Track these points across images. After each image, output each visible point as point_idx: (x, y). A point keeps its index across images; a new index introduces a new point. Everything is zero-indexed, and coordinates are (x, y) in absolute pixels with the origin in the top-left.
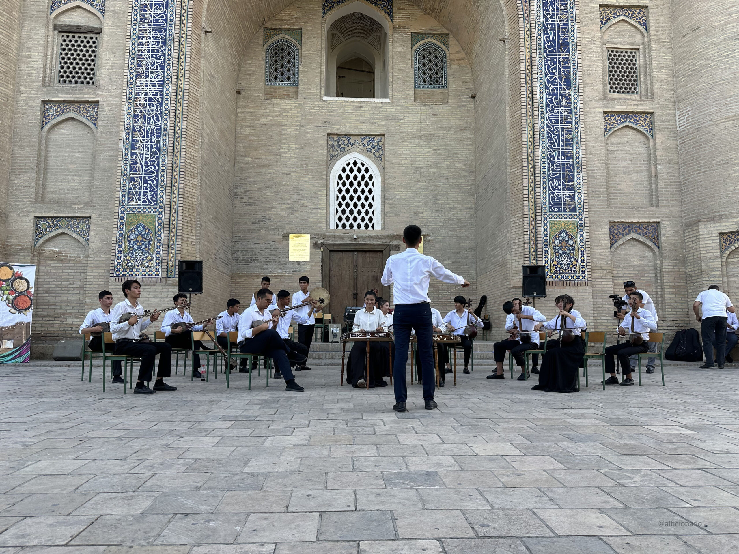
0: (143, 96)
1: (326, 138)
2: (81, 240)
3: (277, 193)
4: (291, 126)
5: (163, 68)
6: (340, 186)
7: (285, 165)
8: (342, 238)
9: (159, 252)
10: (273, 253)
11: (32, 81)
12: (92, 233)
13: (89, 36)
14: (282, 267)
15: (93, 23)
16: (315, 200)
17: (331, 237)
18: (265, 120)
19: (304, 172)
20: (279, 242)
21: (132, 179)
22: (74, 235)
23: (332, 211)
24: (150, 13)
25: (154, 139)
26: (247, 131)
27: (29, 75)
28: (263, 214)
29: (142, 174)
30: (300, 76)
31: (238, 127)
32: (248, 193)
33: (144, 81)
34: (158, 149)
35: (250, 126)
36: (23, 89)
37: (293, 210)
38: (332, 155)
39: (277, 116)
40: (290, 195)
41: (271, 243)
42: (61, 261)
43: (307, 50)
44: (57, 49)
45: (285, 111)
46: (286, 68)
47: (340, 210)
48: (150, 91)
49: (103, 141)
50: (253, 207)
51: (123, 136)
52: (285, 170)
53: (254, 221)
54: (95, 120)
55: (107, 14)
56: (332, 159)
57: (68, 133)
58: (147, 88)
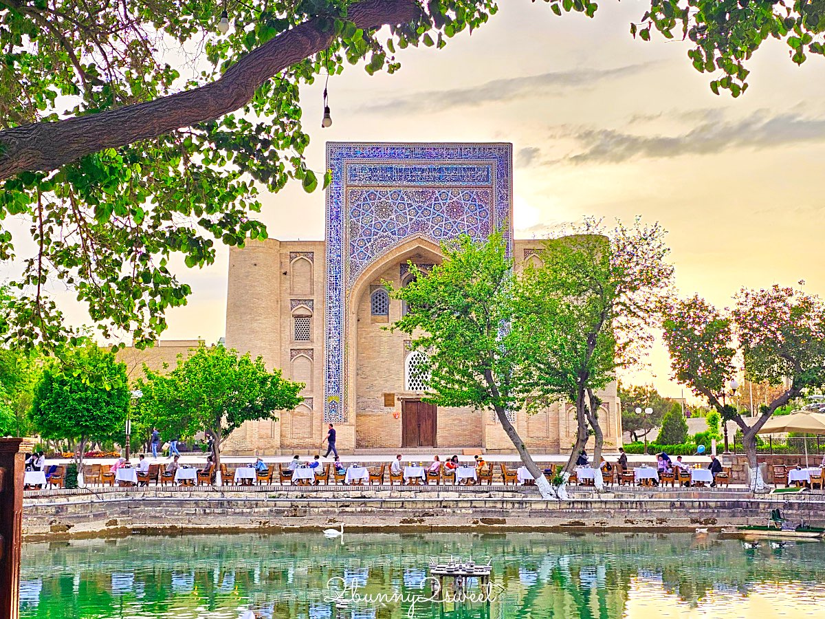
0: (332, 347)
1: (403, 342)
2: (309, 407)
3: (378, 372)
4: (385, 337)
5: (339, 334)
6: (411, 367)
7: (382, 357)
8: (412, 395)
9: (341, 412)
10: (377, 403)
12: (314, 404)
13: (306, 318)
14: (382, 410)
15: (308, 313)
16: (398, 375)
17: (406, 395)
18: (372, 334)
19: (392, 361)
20: (380, 397)
21: (329, 382)
22: (306, 405)
23: (407, 381)
25: (337, 365)
26: (363, 340)
27: (285, 338)
28: (372, 383)
29: (333, 379)
30: (390, 310)
31: (359, 339)
32: (364, 373)
33: (332, 340)
34: (339, 369)
35: (364, 338)
36: (283, 344)
37: (387, 381)
38: (406, 351)
39: (378, 332)
40: (385, 373)
41: (376, 398)
42: (301, 416)
44: (294, 325)
46: (382, 306)
47: (411, 380)
48: (334, 344)
49: (316, 366)
50: (366, 380)
51: (325, 363)
52: (383, 360)
53: (367, 387)
54: (312, 357)
55: (314, 310)
56: (406, 353)
57: (300, 362)
58: (333, 342)
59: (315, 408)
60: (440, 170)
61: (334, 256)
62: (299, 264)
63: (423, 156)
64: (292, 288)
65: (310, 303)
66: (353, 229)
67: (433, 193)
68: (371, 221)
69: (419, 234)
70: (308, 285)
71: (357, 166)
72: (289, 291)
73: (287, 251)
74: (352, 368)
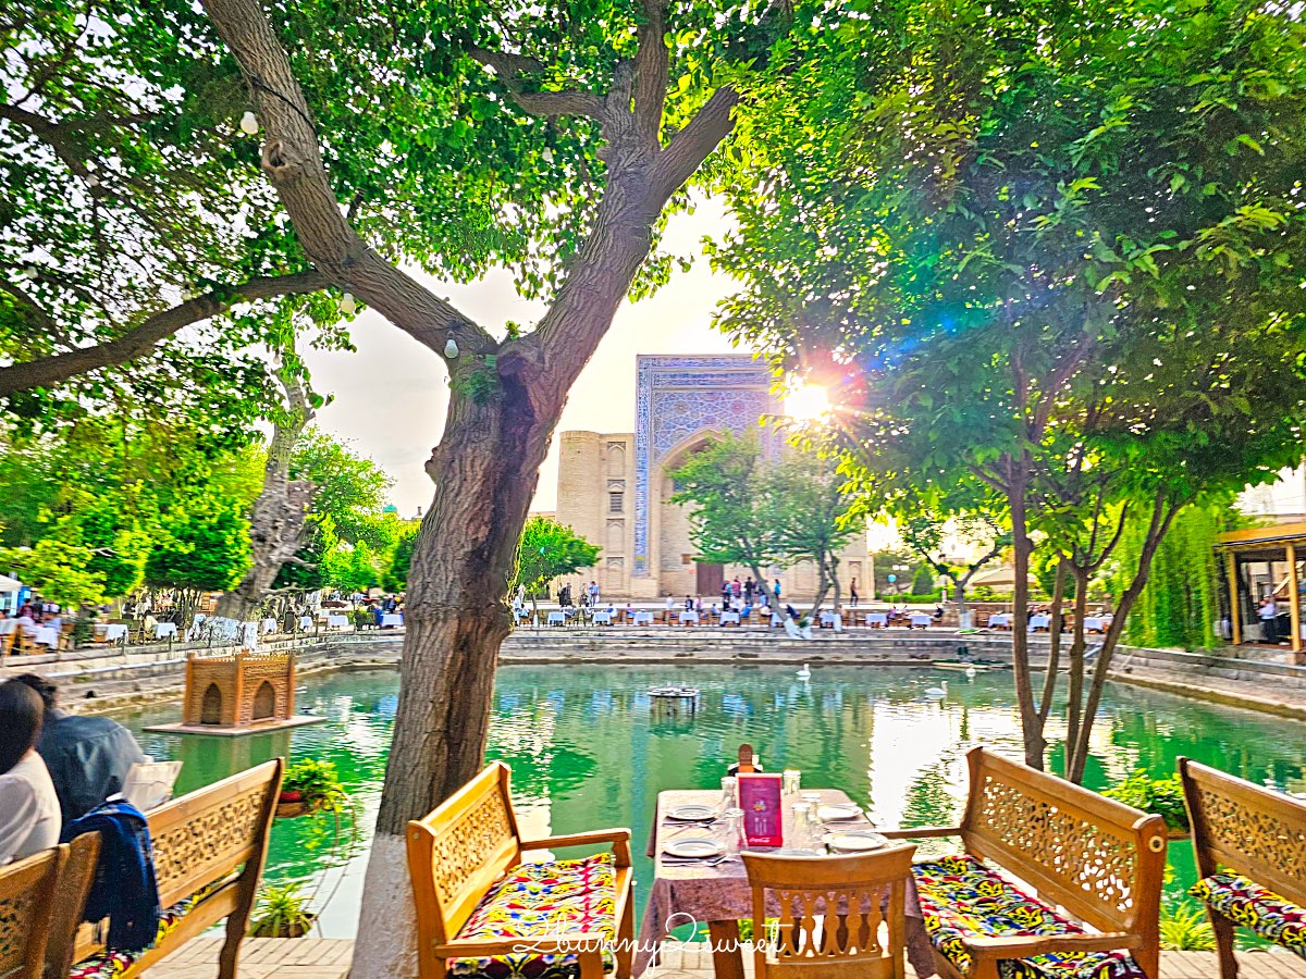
0: (639, 517)
2: (621, 564)
3: (678, 537)
5: (645, 506)
7: (681, 525)
9: (646, 568)
10: (677, 562)
11: (603, 512)
12: (624, 562)
13: (619, 494)
14: (680, 567)
15: (621, 491)
20: (679, 557)
21: (637, 545)
22: (619, 563)
24: (640, 488)
25: (643, 531)
26: (666, 511)
27: (603, 510)
28: (672, 546)
29: (640, 543)
31: (662, 510)
32: (666, 537)
33: (639, 511)
34: (645, 534)
36: (601, 514)
37: (685, 544)
40: (683, 538)
41: (676, 558)
42: (614, 572)
44: (610, 500)
48: (641, 515)
49: (626, 532)
50: (668, 543)
51: (633, 530)
53: (669, 549)
54: (623, 525)
55: (626, 488)
57: (614, 529)
58: (640, 513)
59: (626, 565)
60: (726, 376)
61: (641, 445)
62: (614, 452)
63: (714, 365)
64: (608, 471)
65: (623, 483)
66: (657, 423)
67: (720, 394)
68: (671, 417)
69: (708, 427)
70: (621, 468)
71: (660, 374)
72: (606, 473)
73: (605, 441)
74: (655, 534)
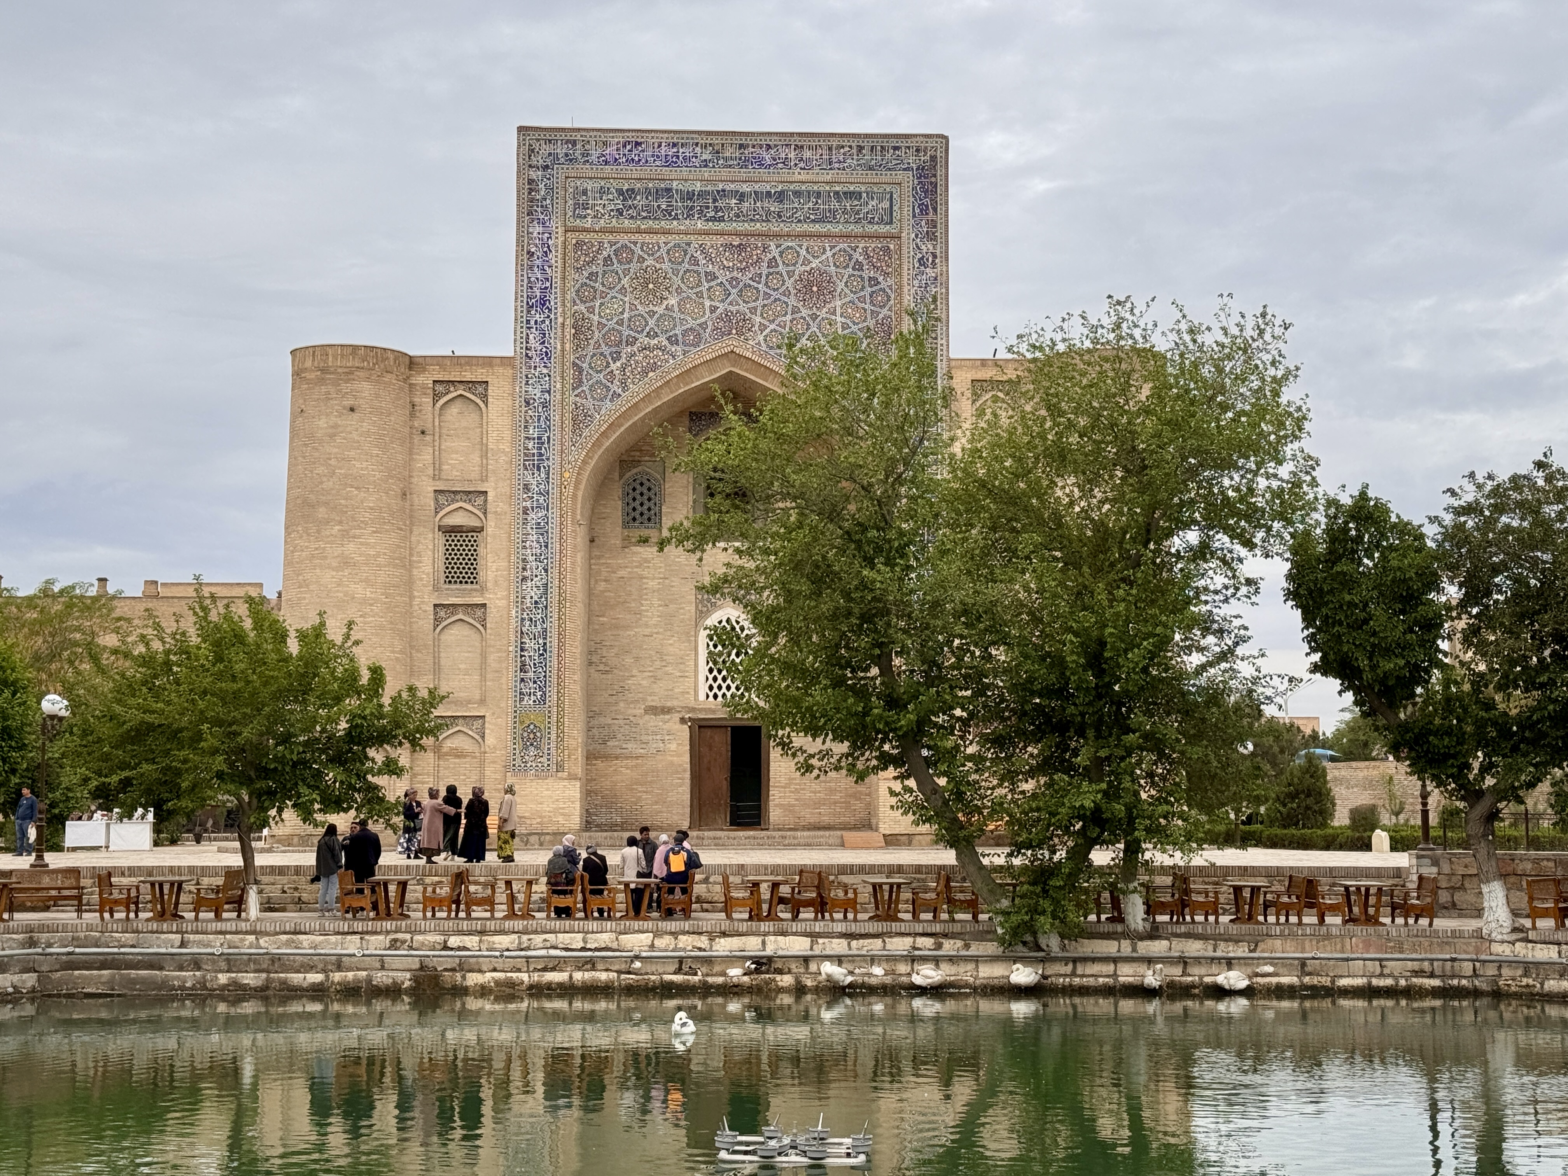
0: (529, 600)
1: (694, 592)
2: (477, 737)
3: (637, 659)
4: (654, 578)
5: (546, 571)
6: (711, 648)
7: (647, 625)
8: (714, 711)
9: (549, 749)
10: (634, 730)
11: (423, 585)
12: (487, 731)
13: (470, 534)
14: (644, 746)
15: (475, 523)
16: (682, 666)
17: (701, 710)
18: (621, 573)
19: (669, 633)
20: (641, 717)
21: (522, 680)
22: (470, 733)
23: (702, 678)
24: (532, 516)
25: (541, 641)
26: (602, 586)
27: (421, 579)
28: (622, 684)
29: (531, 674)
30: (664, 519)
31: (592, 582)
32: (604, 660)
33: (529, 584)
34: (545, 650)
35: (605, 581)
36: (416, 594)
37: (656, 679)
38: (701, 612)
39: (637, 567)
40: (653, 661)
41: (632, 718)
42: (458, 757)
43: (672, 487)
44: (442, 549)
45: (647, 561)
46: (646, 507)
47: (711, 677)
48: (535, 594)
49: (492, 643)
50: (610, 676)
51: (513, 638)
52: (647, 631)
53: (611, 692)
54: (483, 622)
55: (489, 516)
56: (702, 614)
57: (457, 633)
58: (532, 592)
59: (490, 740)
60: (781, 197)
61: (536, 392)
62: (454, 410)
63: (744, 163)
64: (437, 465)
65: (480, 501)
66: (580, 329)
67: (765, 249)
68: (622, 313)
69: (731, 343)
70: (476, 458)
71: (589, 185)
72: (430, 471)
73: (424, 379)
74: (575, 650)
